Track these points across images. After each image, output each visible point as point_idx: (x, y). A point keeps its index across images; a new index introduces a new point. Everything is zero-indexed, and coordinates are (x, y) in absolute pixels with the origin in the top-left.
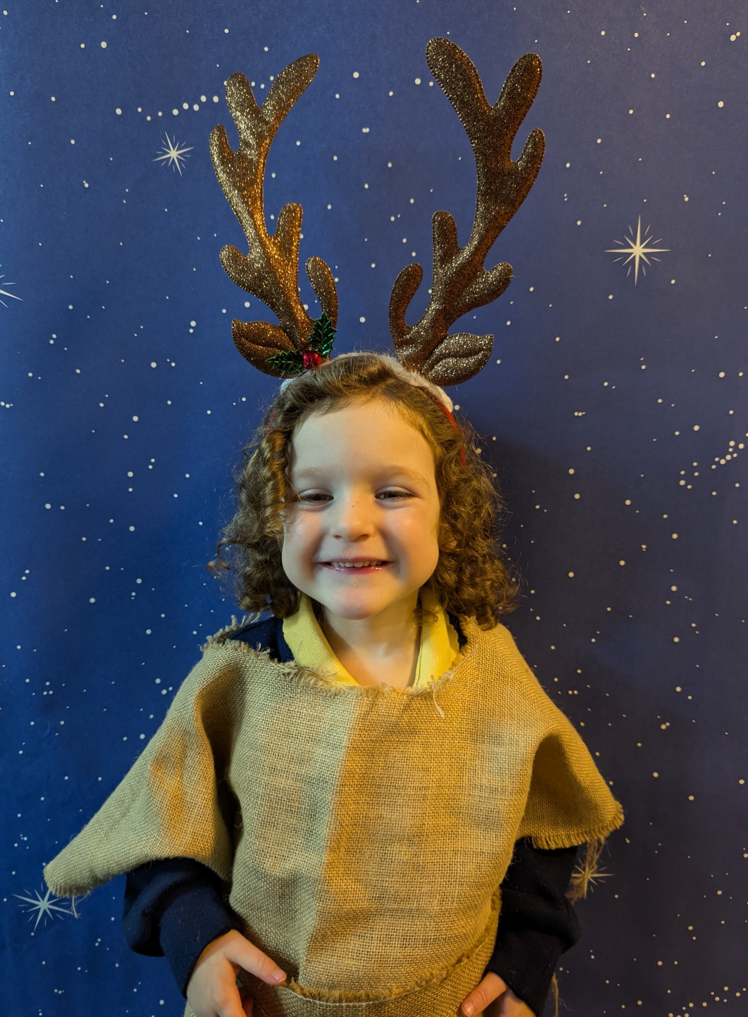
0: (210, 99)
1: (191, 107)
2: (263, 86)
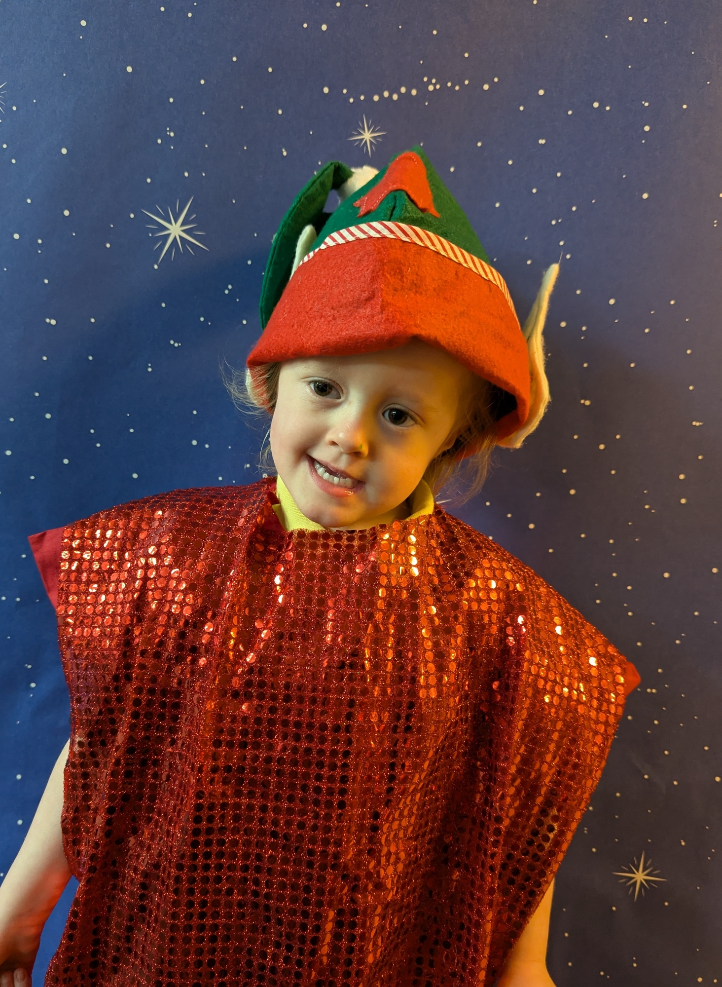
0: (409, 91)
1: (391, 96)
2: (457, 88)
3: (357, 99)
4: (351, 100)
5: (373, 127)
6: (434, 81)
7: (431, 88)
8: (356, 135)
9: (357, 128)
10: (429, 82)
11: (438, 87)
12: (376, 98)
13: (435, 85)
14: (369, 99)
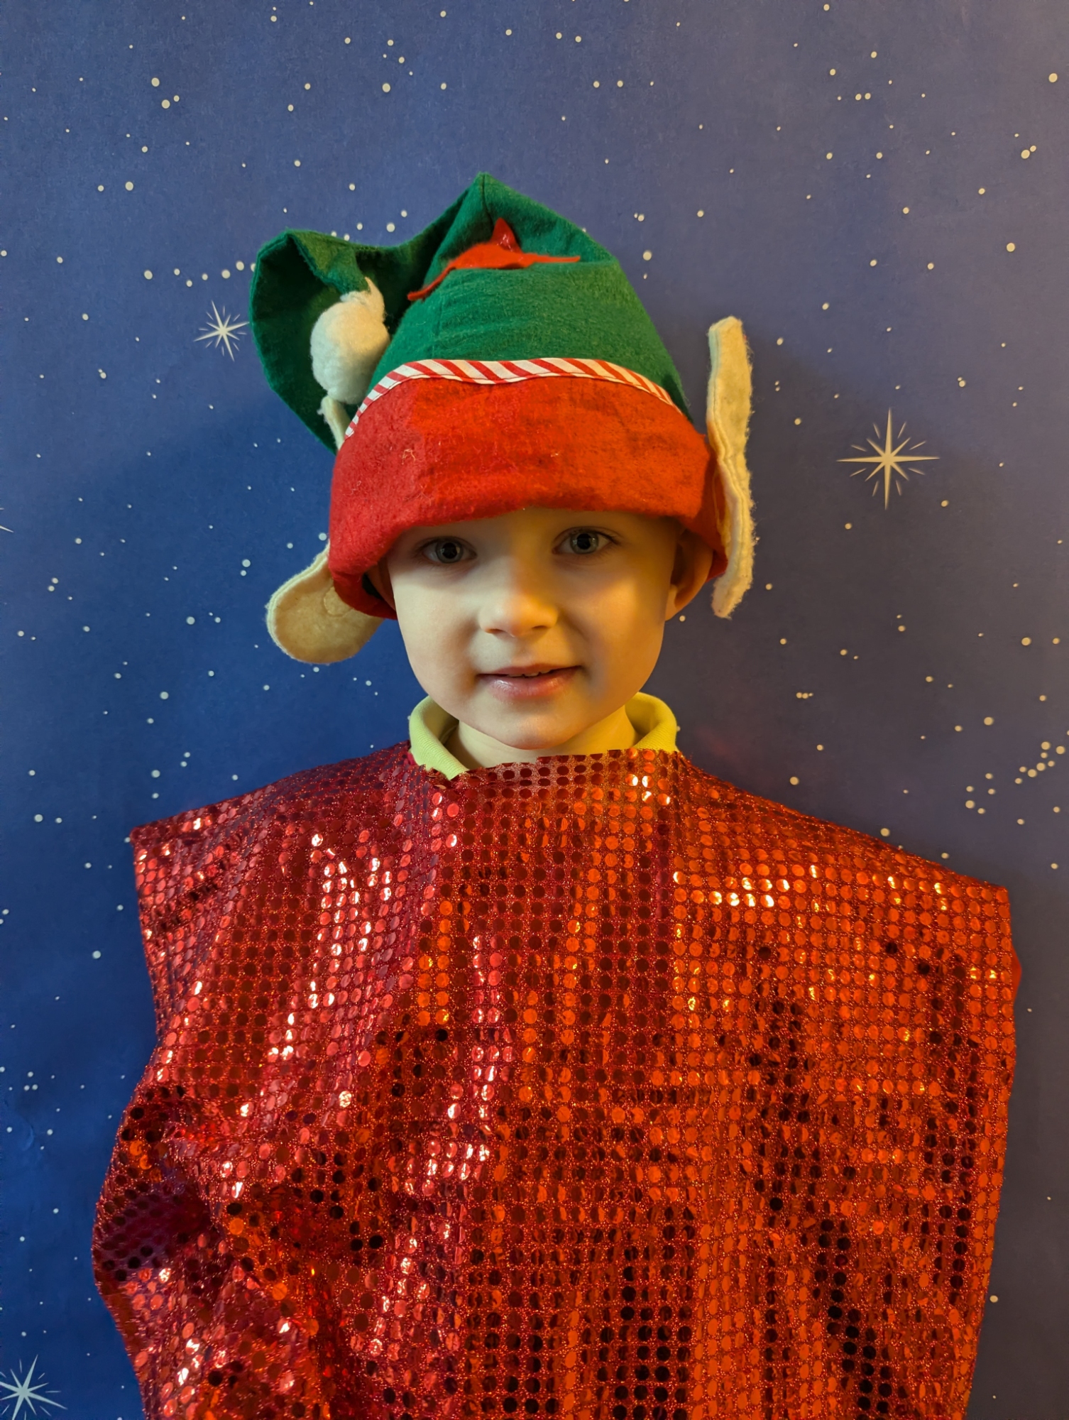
3: (197, 281)
4: (189, 283)
5: (231, 315)
8: (206, 333)
9: (205, 322)
12: (227, 274)
14: (215, 276)
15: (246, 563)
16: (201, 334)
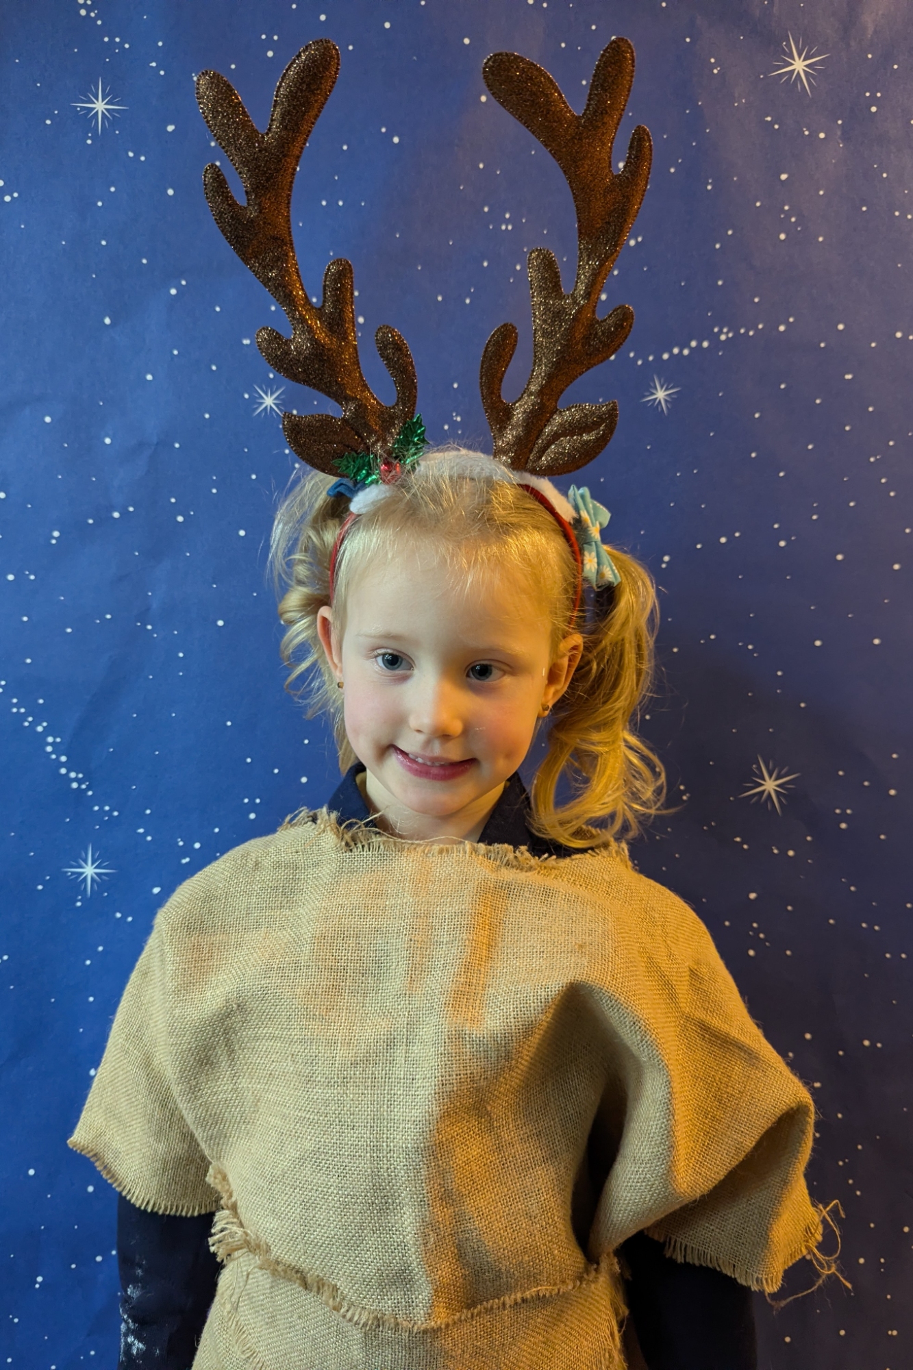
0: (700, 344)
1: (681, 351)
2: (751, 333)
3: (646, 361)
4: (640, 362)
5: (666, 384)
6: (725, 330)
7: (723, 337)
8: (648, 396)
9: (650, 389)
10: (721, 332)
11: (730, 335)
12: (666, 356)
13: (727, 333)
14: (658, 358)
15: (666, 558)
16: (645, 396)
